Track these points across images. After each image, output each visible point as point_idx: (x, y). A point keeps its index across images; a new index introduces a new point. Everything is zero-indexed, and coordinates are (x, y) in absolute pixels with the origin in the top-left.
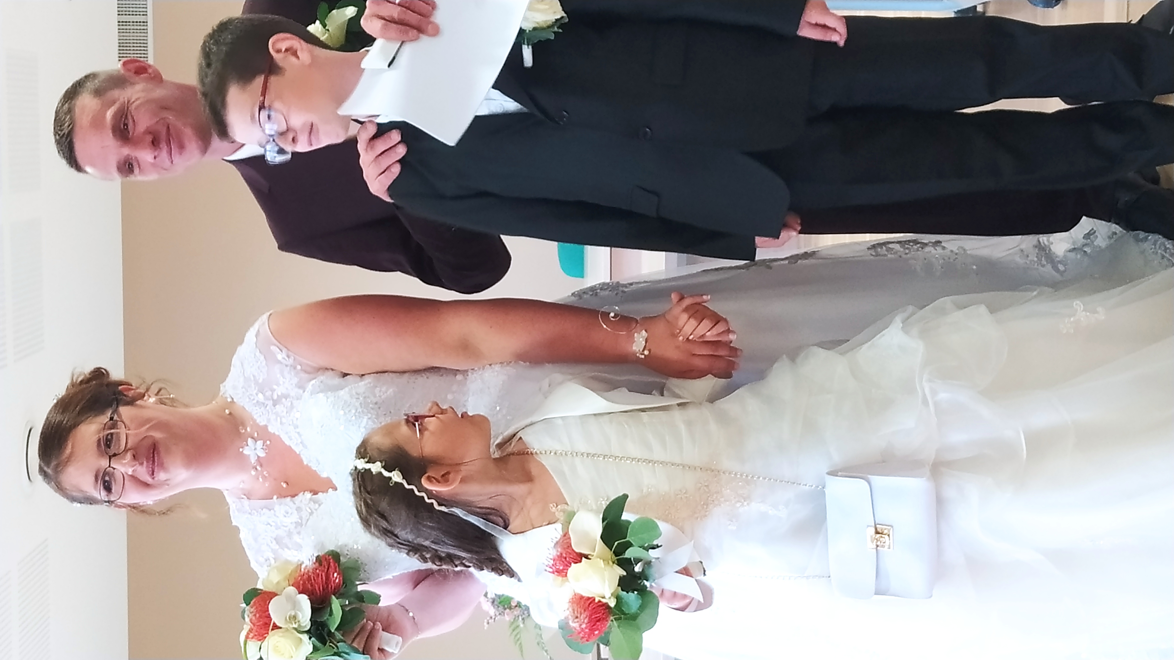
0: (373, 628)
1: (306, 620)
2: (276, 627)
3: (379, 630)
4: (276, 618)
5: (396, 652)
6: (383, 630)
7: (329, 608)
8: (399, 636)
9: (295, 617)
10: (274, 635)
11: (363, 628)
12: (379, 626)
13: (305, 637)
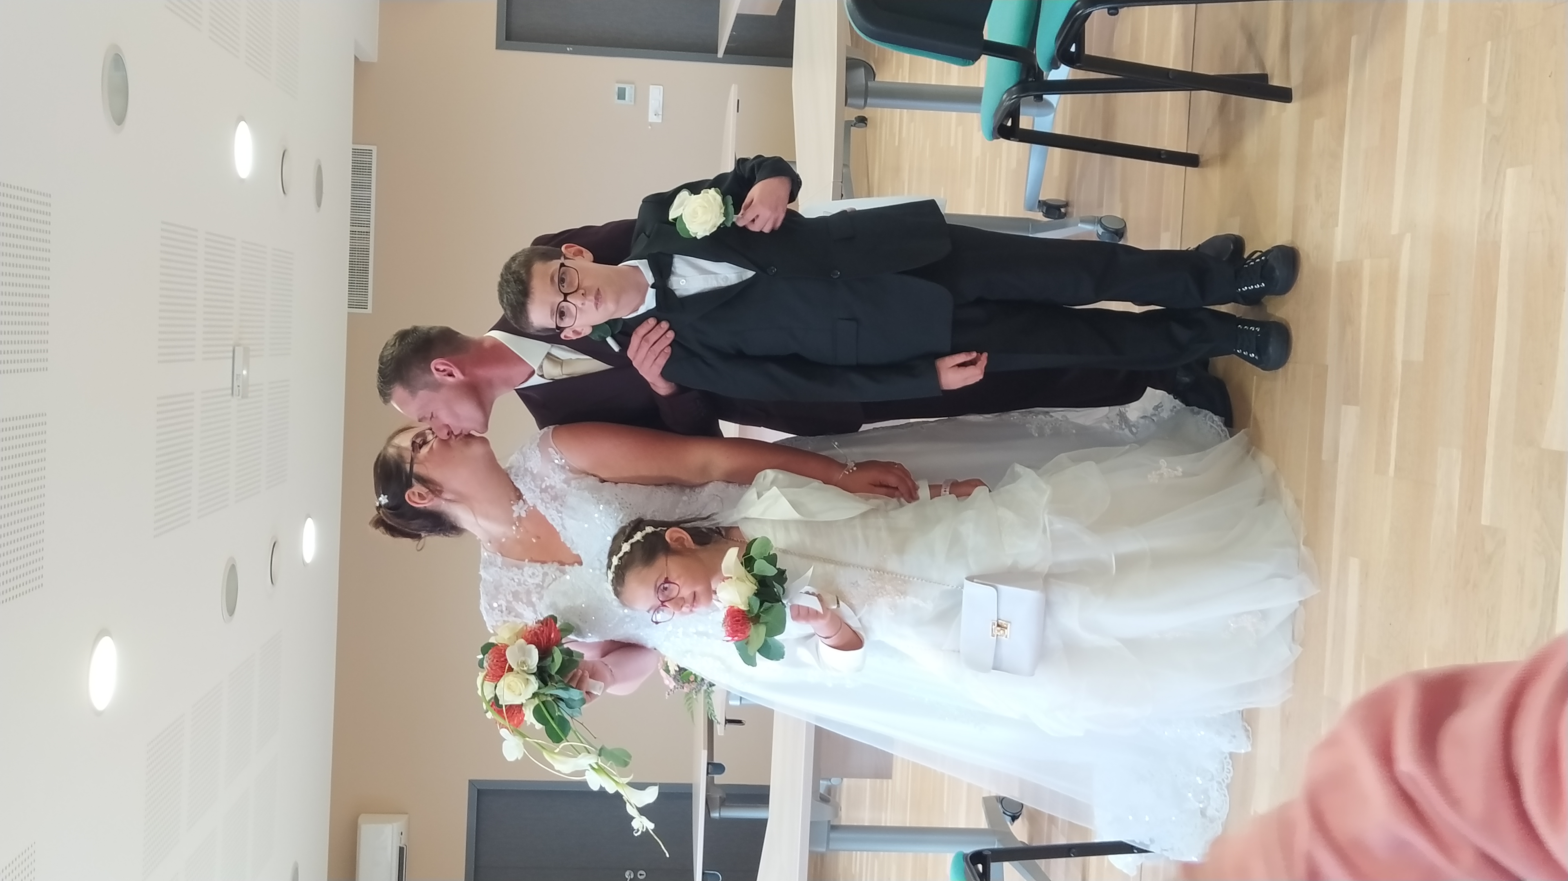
0: (582, 675)
1: (534, 665)
2: (511, 669)
3: (586, 676)
4: (511, 662)
5: (599, 694)
6: (590, 677)
7: (551, 658)
8: (602, 681)
9: (524, 663)
10: (508, 676)
11: (574, 675)
12: (587, 674)
13: (533, 678)
